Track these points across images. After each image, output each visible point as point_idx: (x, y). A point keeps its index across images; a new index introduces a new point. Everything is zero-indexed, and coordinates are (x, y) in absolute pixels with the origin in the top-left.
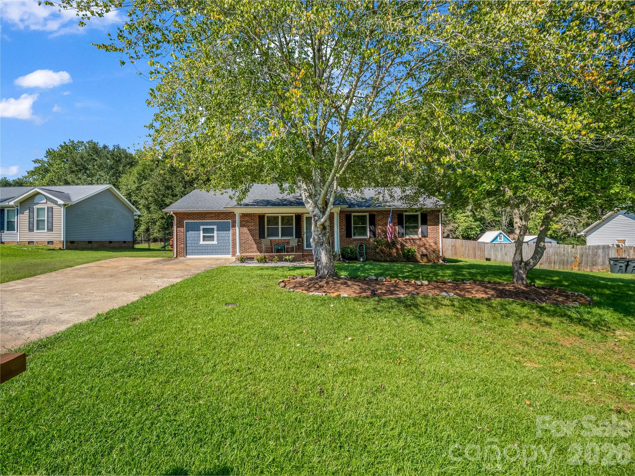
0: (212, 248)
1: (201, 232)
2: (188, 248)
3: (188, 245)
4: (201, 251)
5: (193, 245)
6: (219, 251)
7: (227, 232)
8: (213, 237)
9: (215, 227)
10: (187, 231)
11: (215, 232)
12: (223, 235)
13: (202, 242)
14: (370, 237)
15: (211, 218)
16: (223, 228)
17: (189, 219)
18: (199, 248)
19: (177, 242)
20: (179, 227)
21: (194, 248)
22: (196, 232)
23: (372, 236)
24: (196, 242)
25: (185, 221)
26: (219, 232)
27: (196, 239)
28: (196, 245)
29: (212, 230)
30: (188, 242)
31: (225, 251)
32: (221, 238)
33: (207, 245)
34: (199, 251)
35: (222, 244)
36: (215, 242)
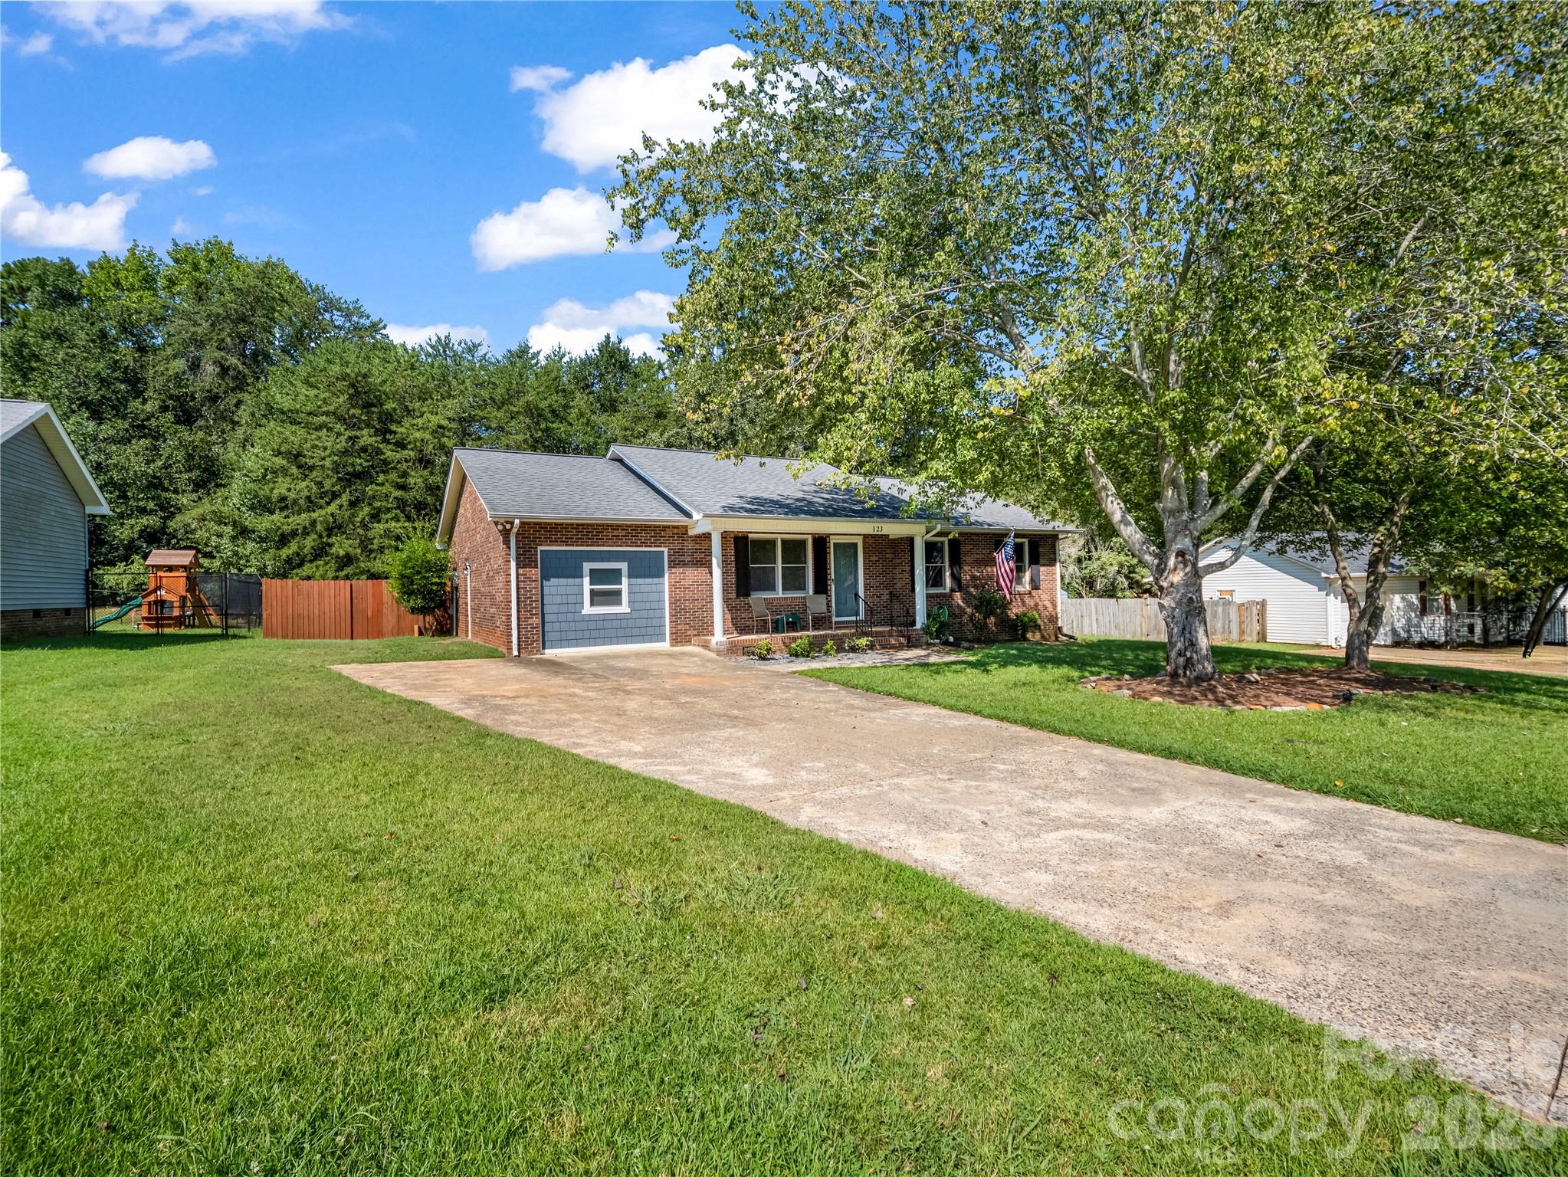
0: (616, 624)
1: (586, 580)
2: (548, 627)
3: (547, 618)
4: (587, 634)
5: (562, 617)
6: (635, 632)
7: (656, 580)
8: (619, 593)
9: (624, 566)
10: (545, 577)
11: (625, 580)
12: (645, 588)
13: (588, 609)
14: (952, 590)
15: (617, 540)
16: (646, 569)
17: (554, 542)
18: (579, 626)
19: (518, 612)
20: (525, 567)
21: (565, 626)
22: (571, 581)
23: (955, 587)
24: (571, 608)
25: (540, 548)
26: (633, 581)
27: (572, 599)
28: (570, 617)
29: (615, 576)
30: (547, 609)
31: (651, 631)
32: (639, 597)
33: (604, 618)
34: (579, 635)
35: (644, 614)
36: (624, 608)
